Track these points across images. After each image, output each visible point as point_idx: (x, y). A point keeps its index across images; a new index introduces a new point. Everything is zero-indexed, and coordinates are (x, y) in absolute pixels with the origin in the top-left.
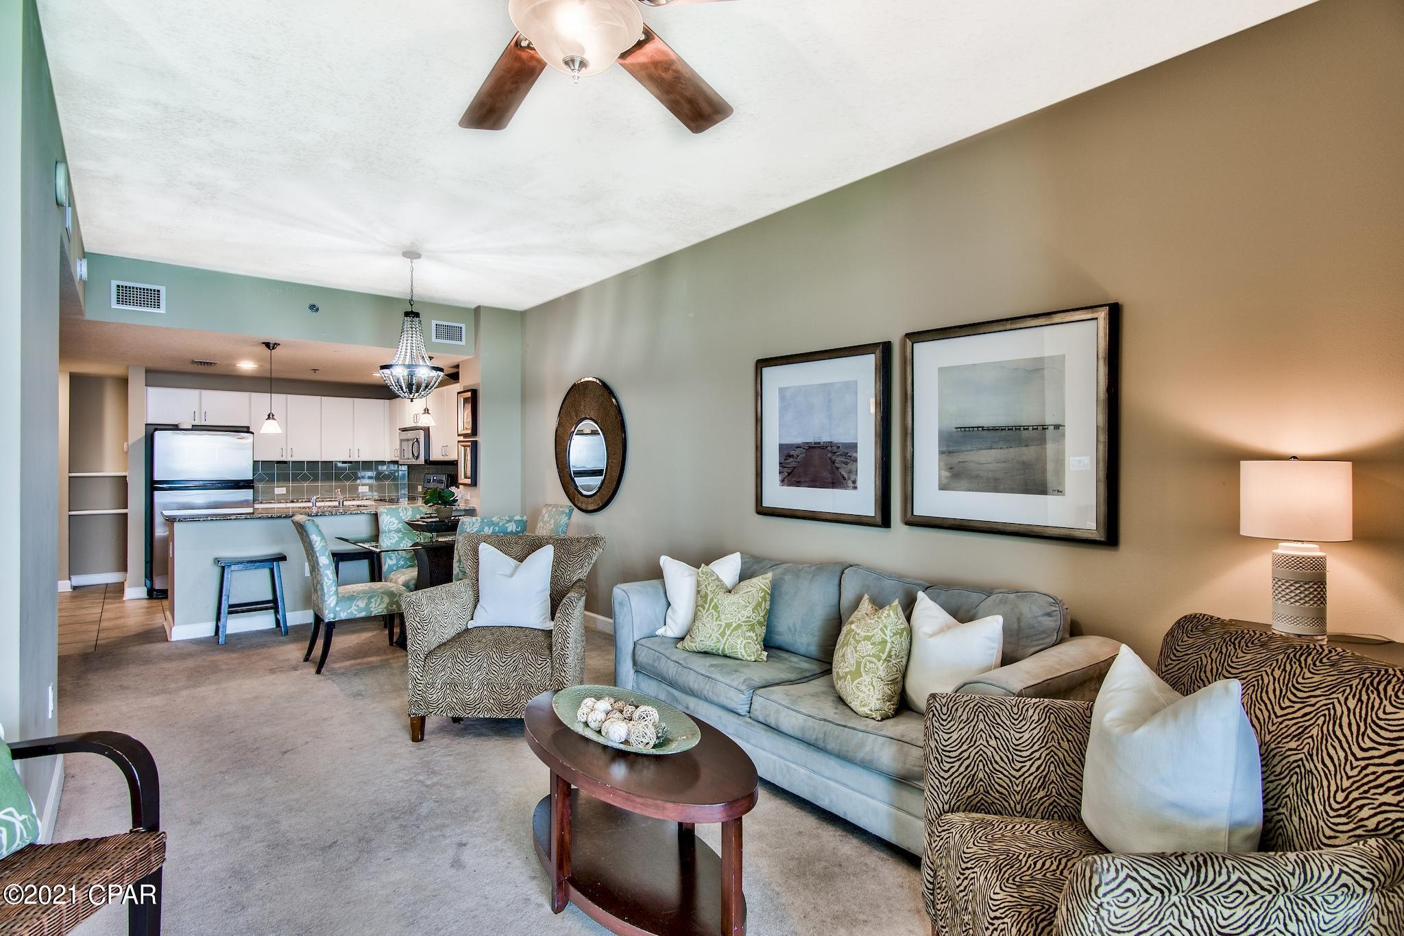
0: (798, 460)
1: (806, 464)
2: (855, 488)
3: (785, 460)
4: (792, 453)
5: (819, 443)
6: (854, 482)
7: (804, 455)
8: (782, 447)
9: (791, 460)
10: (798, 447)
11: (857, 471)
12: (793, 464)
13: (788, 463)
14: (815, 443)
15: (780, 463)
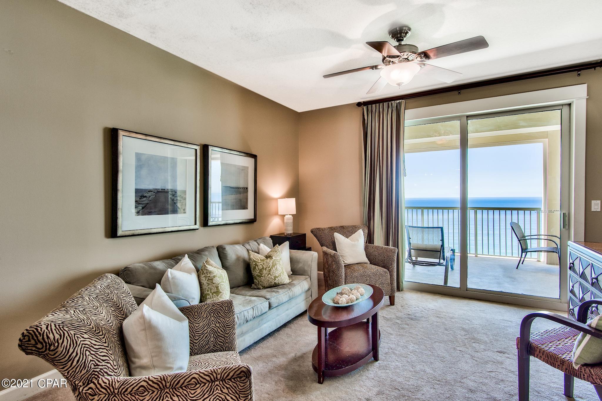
0: (150, 199)
1: (155, 201)
2: (185, 213)
3: (140, 199)
4: (145, 195)
5: (164, 190)
6: (184, 210)
7: (154, 196)
8: (137, 191)
9: (145, 199)
10: (150, 191)
11: (186, 204)
12: (146, 202)
13: (142, 201)
14: (162, 189)
15: (136, 201)
